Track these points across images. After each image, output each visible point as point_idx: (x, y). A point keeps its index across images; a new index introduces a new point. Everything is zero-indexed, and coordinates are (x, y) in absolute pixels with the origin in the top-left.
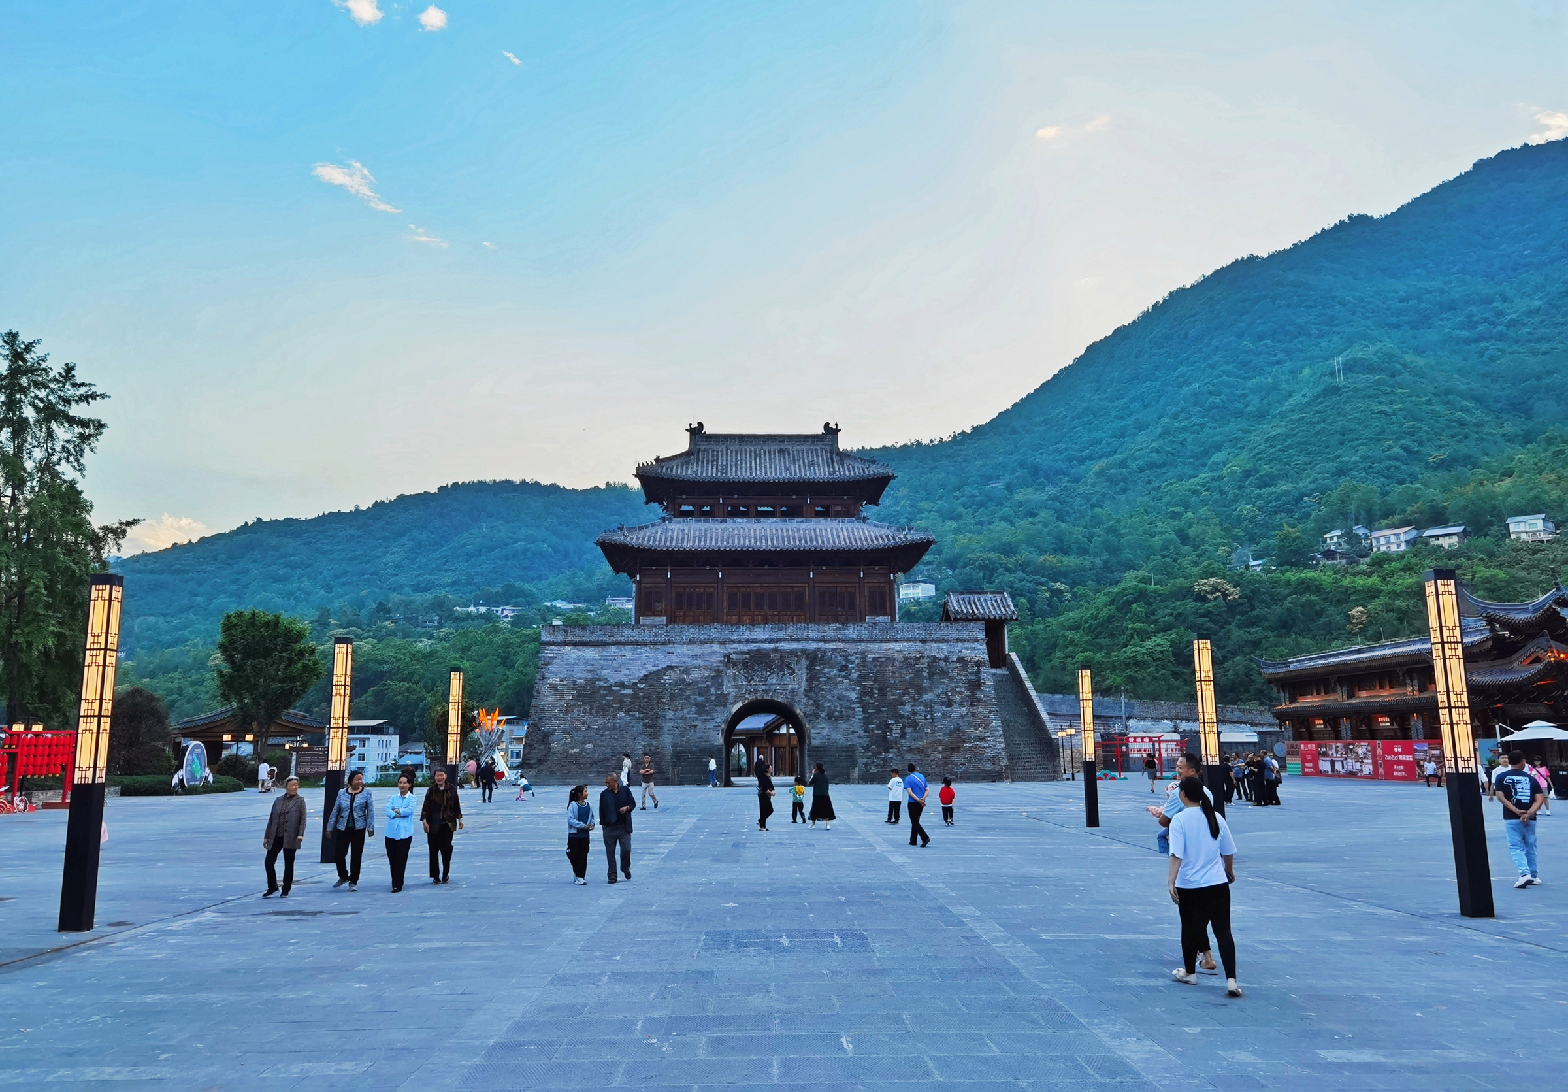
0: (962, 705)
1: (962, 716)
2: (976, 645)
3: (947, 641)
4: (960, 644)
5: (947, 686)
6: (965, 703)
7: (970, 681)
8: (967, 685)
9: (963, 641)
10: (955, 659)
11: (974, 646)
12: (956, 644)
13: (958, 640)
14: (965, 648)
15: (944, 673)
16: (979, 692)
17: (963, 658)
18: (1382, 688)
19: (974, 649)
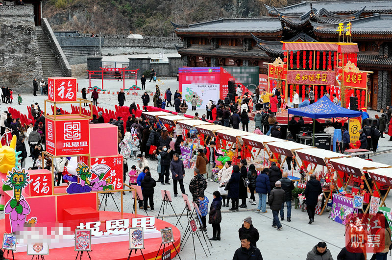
0: (20, 52)
1: (20, 58)
2: (29, 19)
3: (12, 16)
4: (19, 18)
5: (12, 41)
6: (22, 51)
7: (24, 39)
8: (22, 41)
9: (21, 16)
10: (16, 27)
11: (27, 19)
12: (17, 18)
13: (18, 16)
14: (22, 20)
15: (10, 34)
16: (29, 45)
17: (21, 26)
18: (232, 45)
19: (27, 21)
